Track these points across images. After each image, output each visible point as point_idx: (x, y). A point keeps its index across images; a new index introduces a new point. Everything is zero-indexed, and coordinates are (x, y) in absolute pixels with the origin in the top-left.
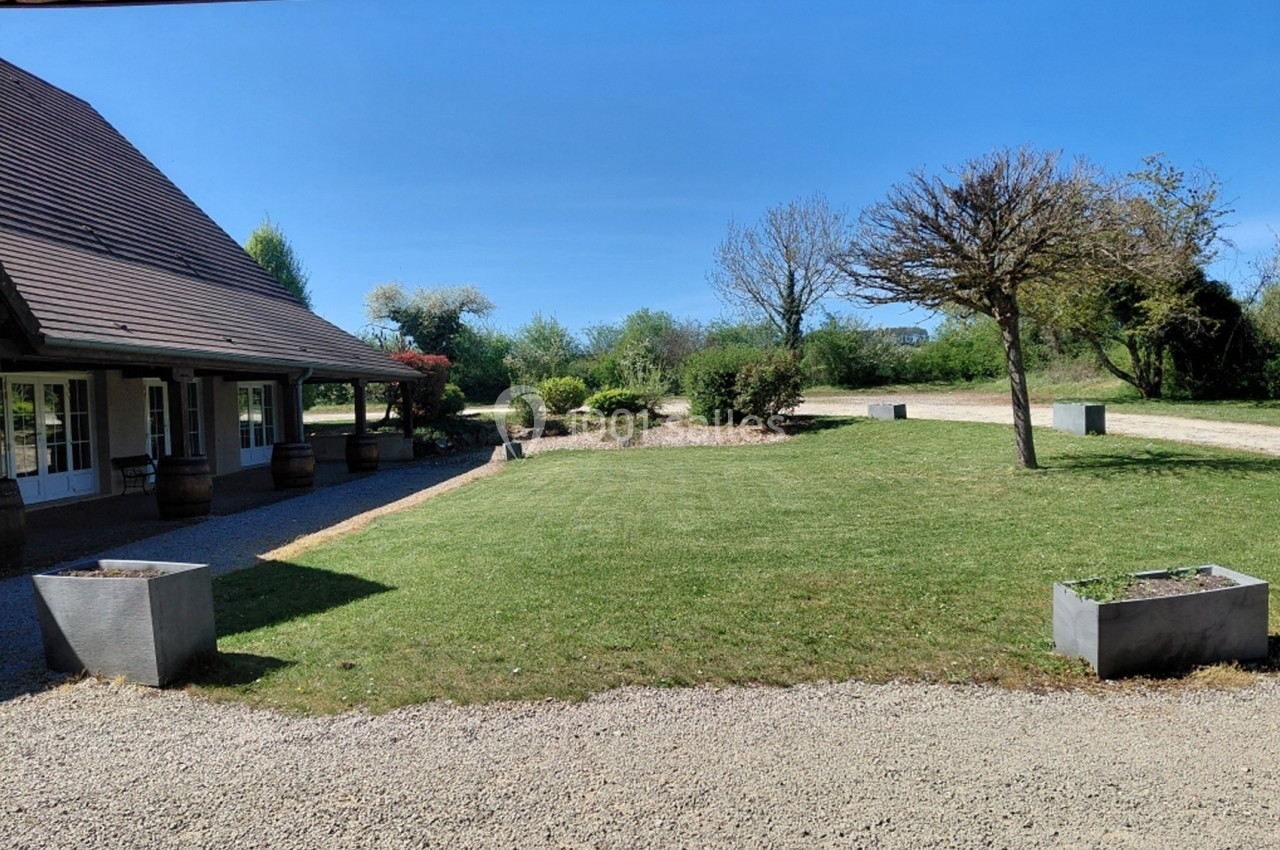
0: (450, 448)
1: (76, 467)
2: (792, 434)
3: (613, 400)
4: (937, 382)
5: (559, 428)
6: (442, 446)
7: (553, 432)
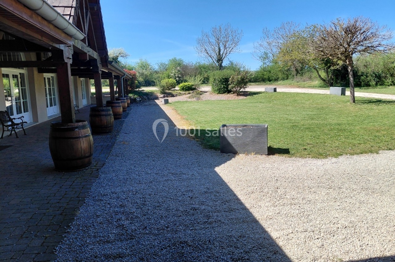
0: (141, 100)
1: (54, 106)
2: (246, 96)
3: (187, 86)
4: (261, 82)
5: (171, 95)
6: (138, 100)
7: (170, 96)
